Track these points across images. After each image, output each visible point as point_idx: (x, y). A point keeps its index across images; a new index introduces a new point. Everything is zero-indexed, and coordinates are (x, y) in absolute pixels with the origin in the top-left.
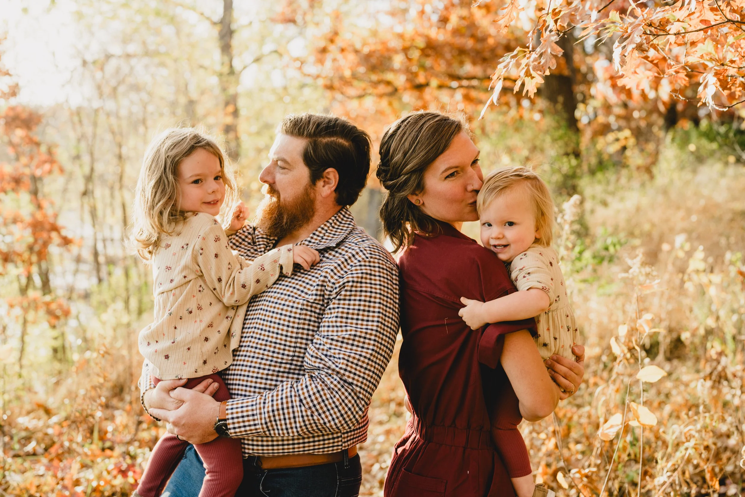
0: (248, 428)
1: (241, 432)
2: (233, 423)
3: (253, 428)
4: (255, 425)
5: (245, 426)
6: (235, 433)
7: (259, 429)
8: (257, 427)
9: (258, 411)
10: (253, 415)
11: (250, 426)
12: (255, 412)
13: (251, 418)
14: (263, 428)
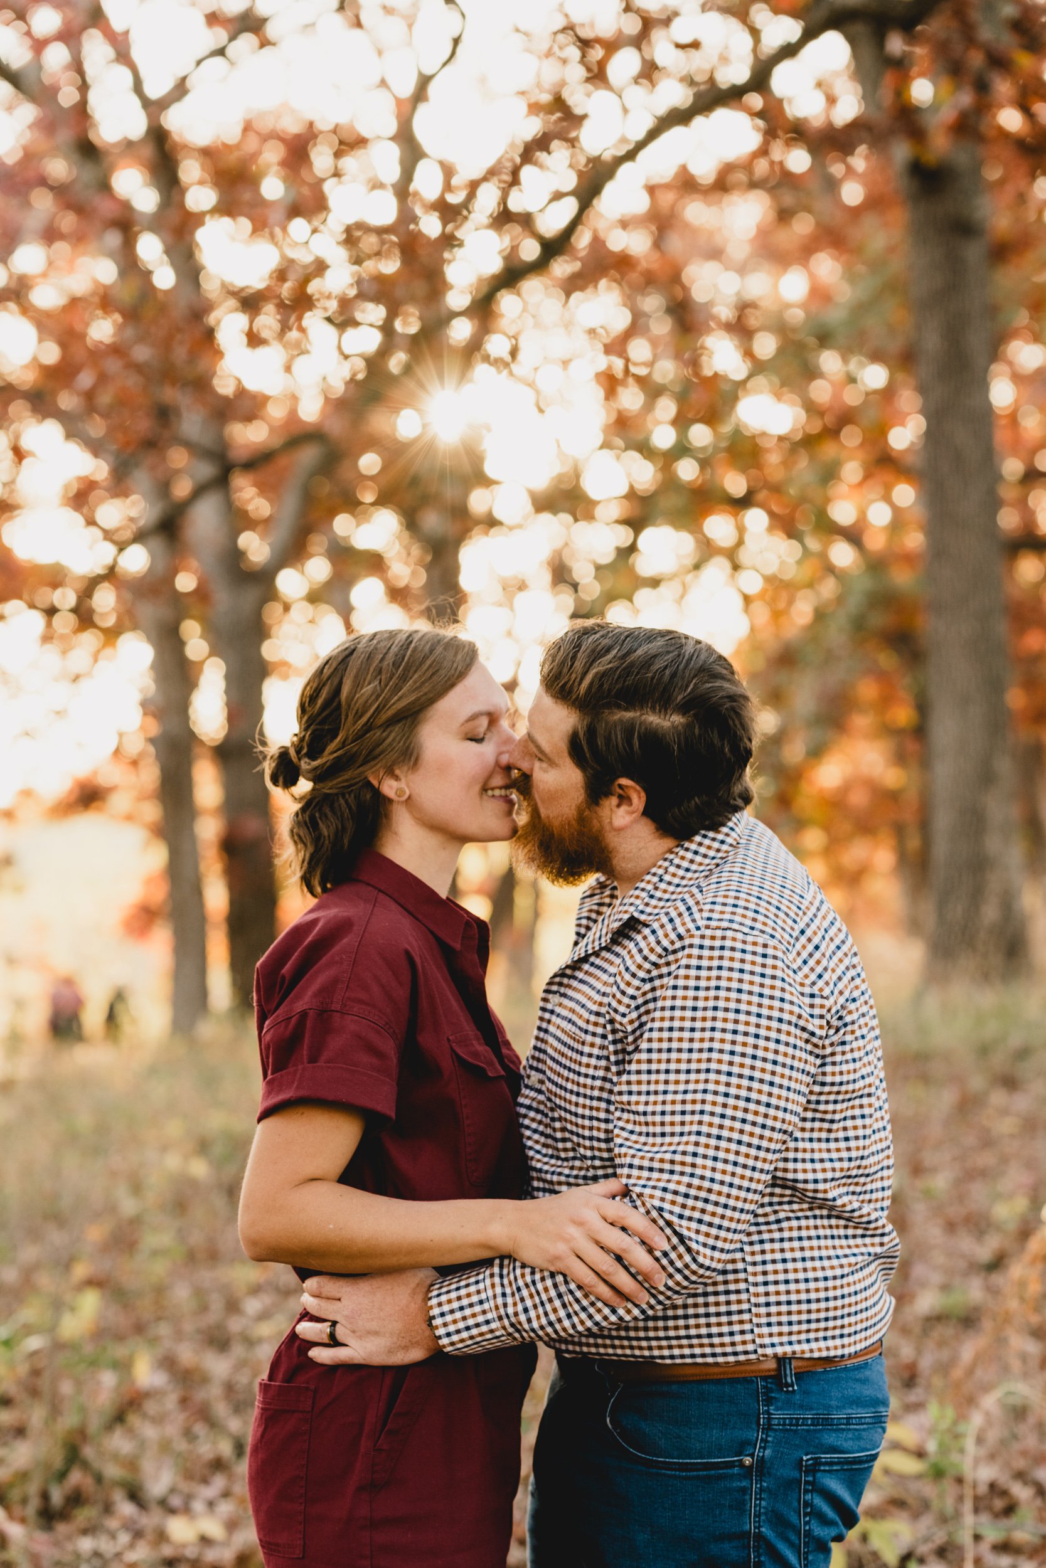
0: (474, 1332)
1: (462, 1341)
2: (445, 1325)
3: (484, 1328)
4: (488, 1322)
5: (468, 1328)
6: (452, 1344)
7: (497, 1329)
8: (493, 1326)
9: (490, 1293)
10: (481, 1302)
11: (477, 1325)
12: (483, 1296)
13: (477, 1309)
14: (504, 1328)
